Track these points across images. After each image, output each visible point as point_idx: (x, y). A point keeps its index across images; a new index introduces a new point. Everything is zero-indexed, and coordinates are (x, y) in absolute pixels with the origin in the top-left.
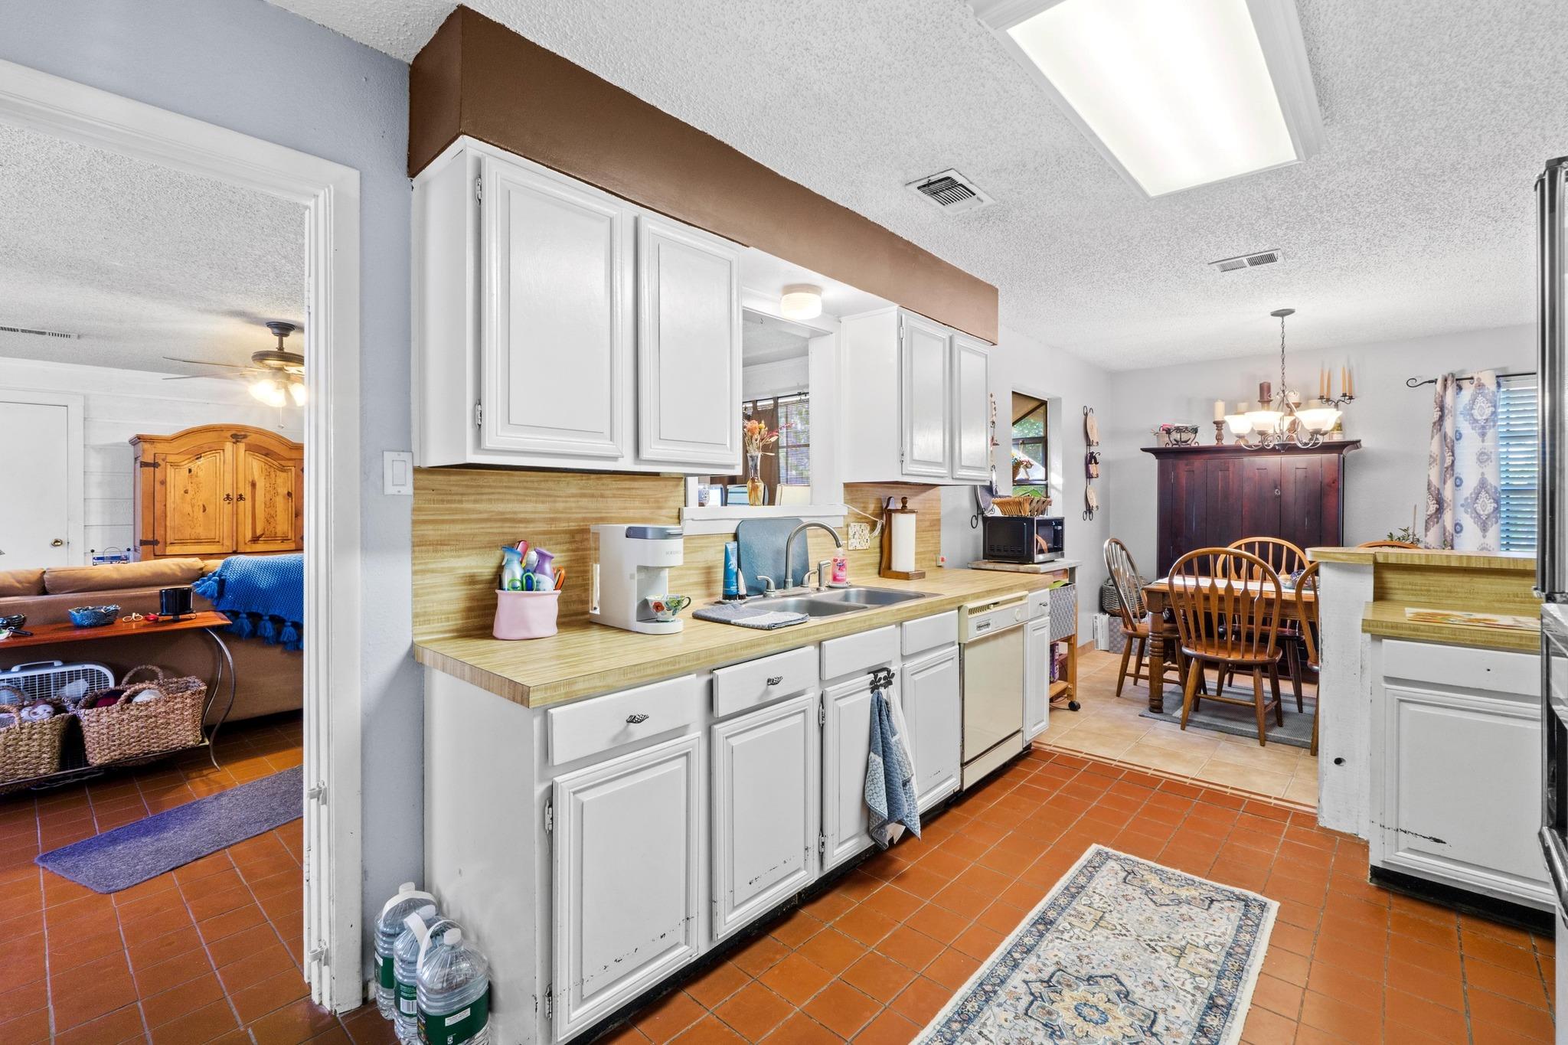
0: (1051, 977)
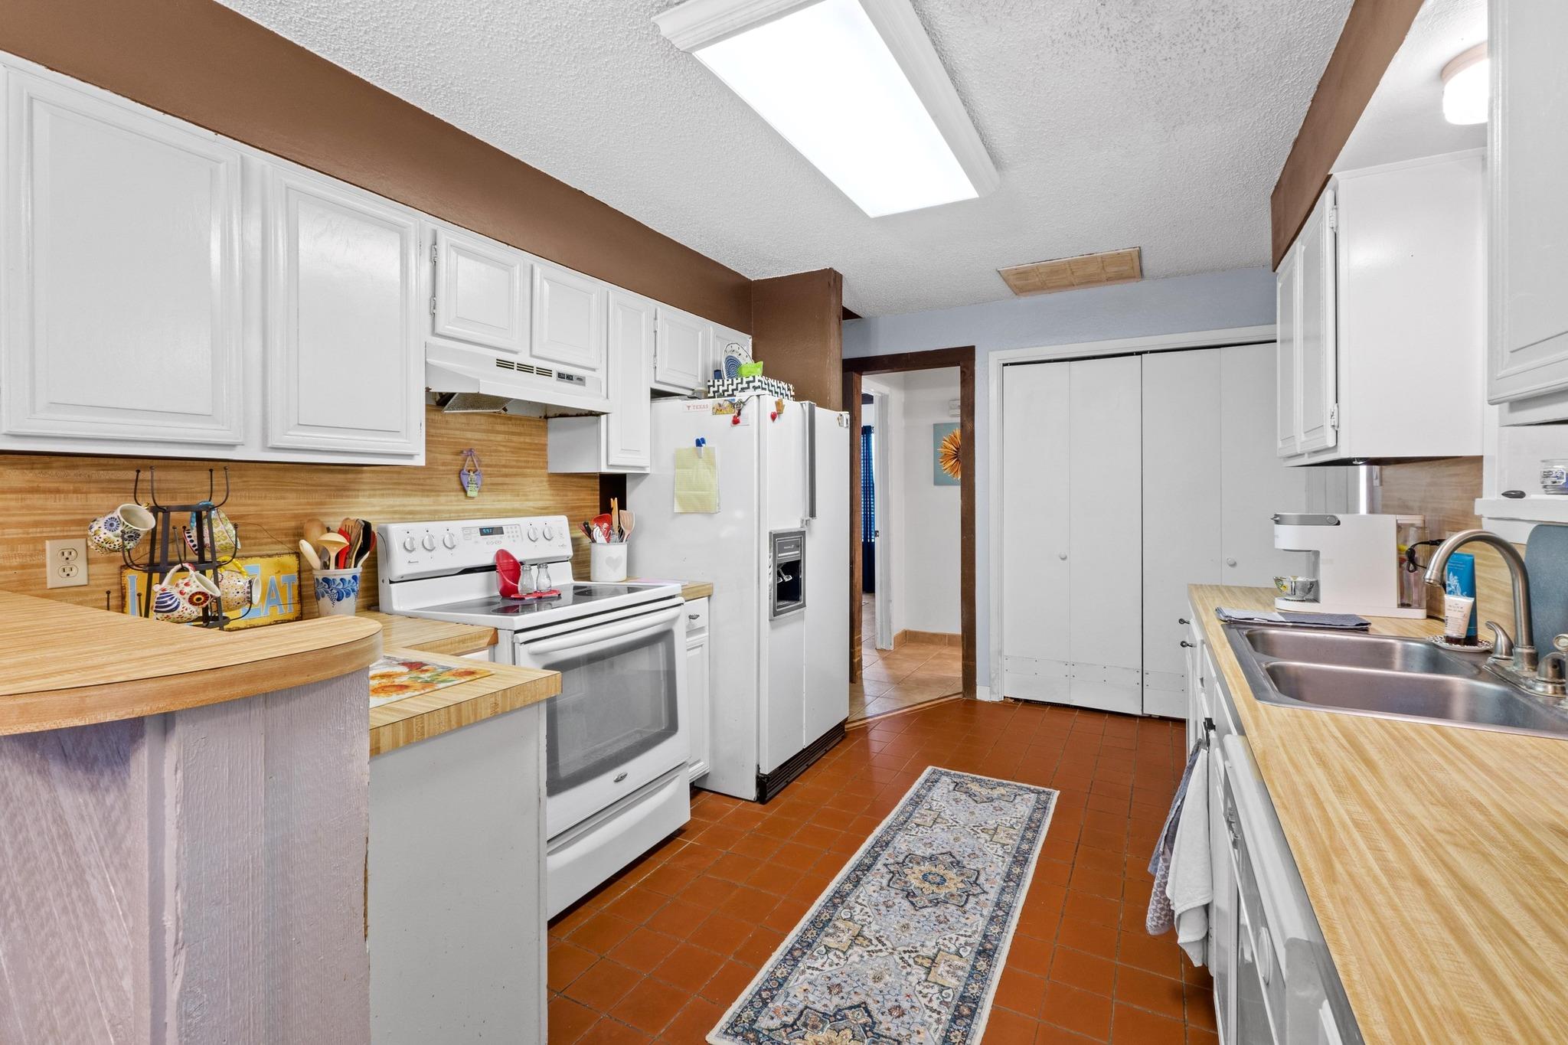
0: (967, 899)
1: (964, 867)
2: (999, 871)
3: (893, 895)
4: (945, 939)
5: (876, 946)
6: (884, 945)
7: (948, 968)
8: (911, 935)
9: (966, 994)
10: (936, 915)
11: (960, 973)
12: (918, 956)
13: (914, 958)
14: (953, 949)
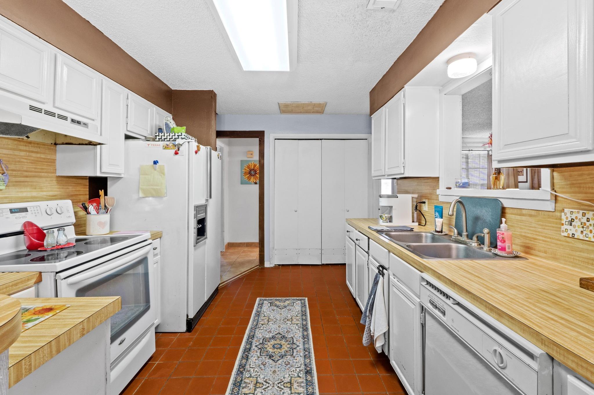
0: (293, 351)
1: (286, 338)
2: (300, 335)
3: (264, 359)
4: (291, 372)
5: (266, 385)
6: (269, 383)
7: (297, 384)
8: (278, 374)
9: (308, 393)
10: (284, 362)
11: (303, 385)
12: (284, 384)
13: (283, 385)
14: (296, 375)
